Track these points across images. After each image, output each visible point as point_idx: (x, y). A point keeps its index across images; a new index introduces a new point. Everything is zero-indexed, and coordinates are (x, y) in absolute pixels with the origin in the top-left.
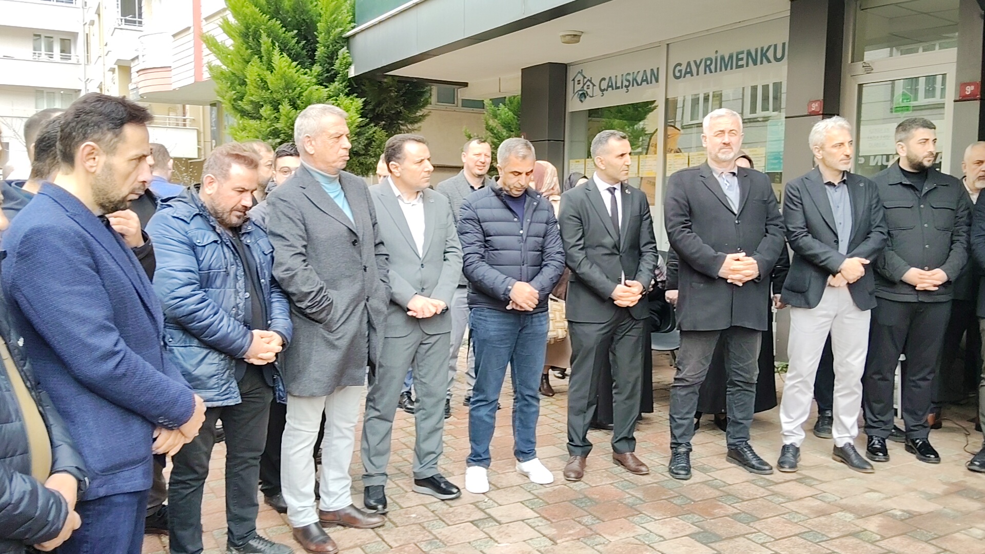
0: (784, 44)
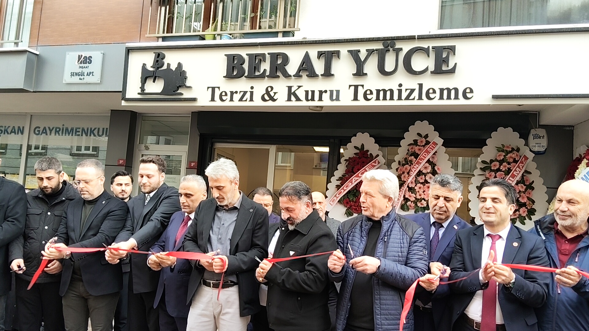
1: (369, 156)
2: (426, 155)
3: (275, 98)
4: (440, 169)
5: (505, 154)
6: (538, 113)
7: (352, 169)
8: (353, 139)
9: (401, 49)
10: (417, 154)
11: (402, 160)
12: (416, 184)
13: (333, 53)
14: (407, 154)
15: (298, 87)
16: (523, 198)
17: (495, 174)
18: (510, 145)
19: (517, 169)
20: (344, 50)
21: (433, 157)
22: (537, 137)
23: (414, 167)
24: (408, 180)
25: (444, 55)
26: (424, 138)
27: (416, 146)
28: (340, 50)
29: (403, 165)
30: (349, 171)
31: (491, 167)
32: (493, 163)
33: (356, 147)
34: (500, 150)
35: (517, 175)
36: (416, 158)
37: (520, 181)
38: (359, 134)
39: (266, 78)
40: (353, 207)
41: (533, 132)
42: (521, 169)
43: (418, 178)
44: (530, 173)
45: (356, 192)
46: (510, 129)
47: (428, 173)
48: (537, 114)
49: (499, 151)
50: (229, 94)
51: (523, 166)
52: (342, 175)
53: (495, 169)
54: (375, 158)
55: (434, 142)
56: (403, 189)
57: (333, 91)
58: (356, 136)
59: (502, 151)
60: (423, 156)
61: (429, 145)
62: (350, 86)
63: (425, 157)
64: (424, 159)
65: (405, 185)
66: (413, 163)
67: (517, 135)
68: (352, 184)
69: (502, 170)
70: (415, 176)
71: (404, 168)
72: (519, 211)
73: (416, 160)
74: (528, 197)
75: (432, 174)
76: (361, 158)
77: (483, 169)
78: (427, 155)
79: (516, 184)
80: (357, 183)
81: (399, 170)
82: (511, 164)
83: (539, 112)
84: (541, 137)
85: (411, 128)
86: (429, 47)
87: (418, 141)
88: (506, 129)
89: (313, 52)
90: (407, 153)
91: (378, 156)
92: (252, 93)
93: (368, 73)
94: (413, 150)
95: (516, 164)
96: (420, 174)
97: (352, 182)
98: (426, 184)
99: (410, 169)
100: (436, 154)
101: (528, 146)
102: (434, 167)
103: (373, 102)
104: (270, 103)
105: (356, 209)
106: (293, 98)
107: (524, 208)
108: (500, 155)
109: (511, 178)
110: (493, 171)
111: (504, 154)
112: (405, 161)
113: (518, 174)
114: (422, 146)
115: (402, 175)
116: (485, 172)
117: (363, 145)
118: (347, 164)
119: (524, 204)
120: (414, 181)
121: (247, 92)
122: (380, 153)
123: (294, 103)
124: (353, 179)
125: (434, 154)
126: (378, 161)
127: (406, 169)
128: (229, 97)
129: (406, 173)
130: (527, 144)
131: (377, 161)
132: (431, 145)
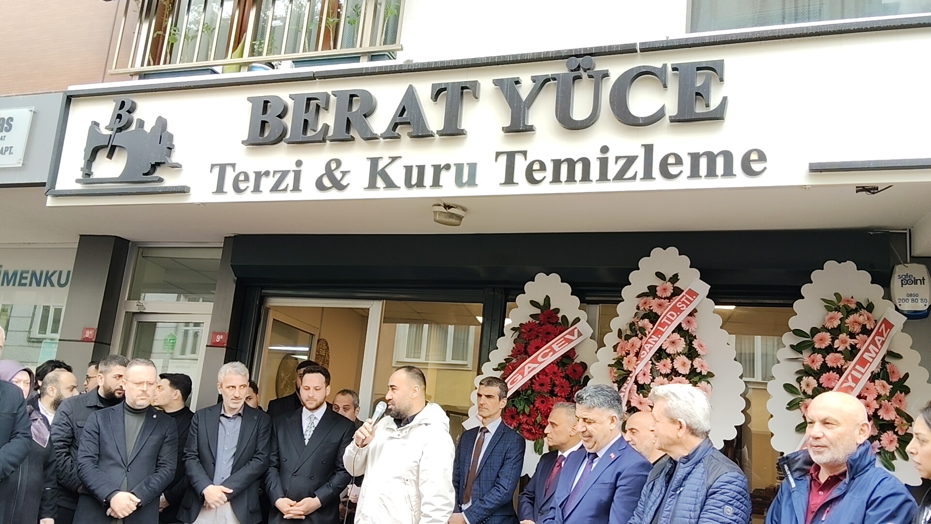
0: (69, 272)
1: (560, 321)
2: (673, 316)
3: (344, 183)
4: (705, 347)
5: (842, 316)
6: (907, 231)
7: (526, 347)
8: (528, 286)
9: (606, 75)
10: (656, 313)
11: (625, 328)
12: (654, 378)
13: (463, 88)
14: (635, 316)
15: (390, 160)
16: (887, 411)
17: (824, 357)
18: (852, 297)
19: (869, 348)
20: (486, 82)
21: (689, 322)
22: (907, 280)
23: (649, 340)
24: (635, 369)
25: (699, 83)
26: (669, 283)
27: (654, 299)
28: (480, 81)
29: (628, 338)
30: (519, 351)
31: (813, 343)
32: (818, 336)
33: (534, 303)
34: (831, 306)
35: (871, 360)
36: (653, 322)
37: (879, 374)
38: (540, 277)
39: (328, 142)
40: (524, 426)
41: (900, 270)
42: (880, 347)
43: (657, 364)
44: (898, 356)
45: (531, 395)
46: (850, 265)
47: (679, 354)
48: (906, 233)
49: (829, 309)
50: (252, 177)
51: (883, 342)
52: (505, 360)
53: (823, 347)
54: (571, 326)
55: (690, 289)
56: (625, 389)
57: (463, 164)
58: (534, 281)
59: (836, 310)
60: (668, 319)
61: (679, 295)
62: (498, 154)
63: (672, 321)
64: (669, 325)
65: (629, 378)
66: (647, 333)
67: (866, 276)
68: (523, 377)
69: (838, 350)
70: (651, 360)
71: (629, 345)
72: (880, 440)
73: (654, 326)
74: (897, 410)
75: (687, 357)
76: (543, 324)
77: (797, 348)
78: (676, 315)
79: (869, 380)
80: (534, 376)
81: (618, 349)
82: (857, 337)
83: (910, 230)
84: (919, 281)
85: (643, 262)
86: (665, 66)
87: (657, 288)
88: (842, 263)
89: (424, 88)
90: (636, 314)
91: (577, 320)
92: (298, 175)
93: (535, 125)
94: (647, 307)
95: (869, 337)
96: (660, 355)
97: (522, 374)
98: (675, 376)
99: (641, 346)
100: (695, 314)
101: (890, 299)
102: (691, 341)
103: (547, 188)
104: (334, 194)
105: (529, 431)
106: (380, 183)
107: (890, 433)
108: (831, 318)
109: (858, 367)
110: (819, 351)
111: (840, 315)
112: (631, 330)
113: (873, 358)
114: (665, 298)
115: (625, 358)
116: (802, 353)
117: (547, 299)
118: (516, 336)
119: (889, 424)
120: (649, 371)
121: (289, 171)
122: (583, 315)
123: (382, 193)
124: (526, 367)
125: (691, 315)
126: (578, 330)
127: (633, 345)
128: (251, 184)
129: (632, 355)
130: (888, 296)
131: (576, 331)
132: (684, 296)
